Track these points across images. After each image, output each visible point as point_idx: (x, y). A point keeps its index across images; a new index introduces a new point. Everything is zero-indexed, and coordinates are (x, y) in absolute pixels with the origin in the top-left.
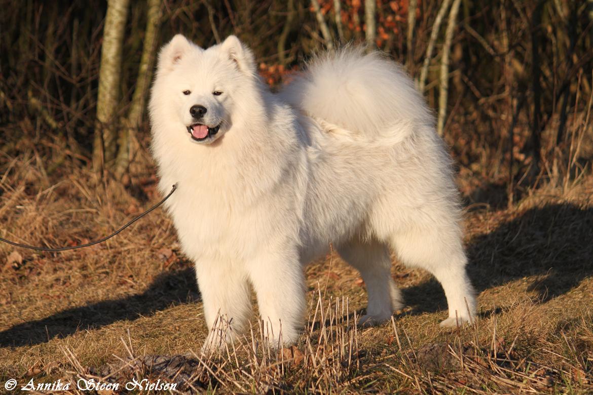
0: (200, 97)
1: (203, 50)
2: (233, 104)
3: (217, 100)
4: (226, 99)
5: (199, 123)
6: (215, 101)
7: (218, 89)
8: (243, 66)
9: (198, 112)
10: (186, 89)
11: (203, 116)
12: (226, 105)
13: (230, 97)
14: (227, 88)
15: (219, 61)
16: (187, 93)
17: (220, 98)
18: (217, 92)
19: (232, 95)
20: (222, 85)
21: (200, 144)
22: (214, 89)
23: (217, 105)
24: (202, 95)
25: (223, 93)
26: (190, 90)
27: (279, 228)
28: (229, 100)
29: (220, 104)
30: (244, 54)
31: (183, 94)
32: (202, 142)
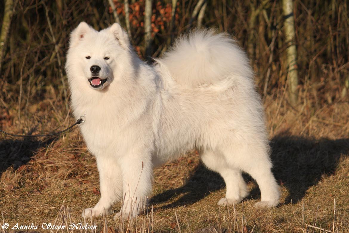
0: (96, 61)
2: (115, 65)
3: (106, 62)
4: (112, 62)
5: (96, 76)
7: (107, 56)
8: (122, 42)
9: (95, 70)
10: (88, 55)
11: (98, 72)
12: (111, 66)
13: (114, 61)
14: (112, 55)
15: (108, 39)
16: (88, 58)
17: (108, 61)
18: (107, 58)
20: (109, 53)
21: (95, 90)
22: (105, 55)
23: (107, 65)
24: (97, 59)
25: (110, 58)
26: (90, 56)
27: (141, 139)
30: (123, 34)
31: (86, 58)
32: (97, 88)
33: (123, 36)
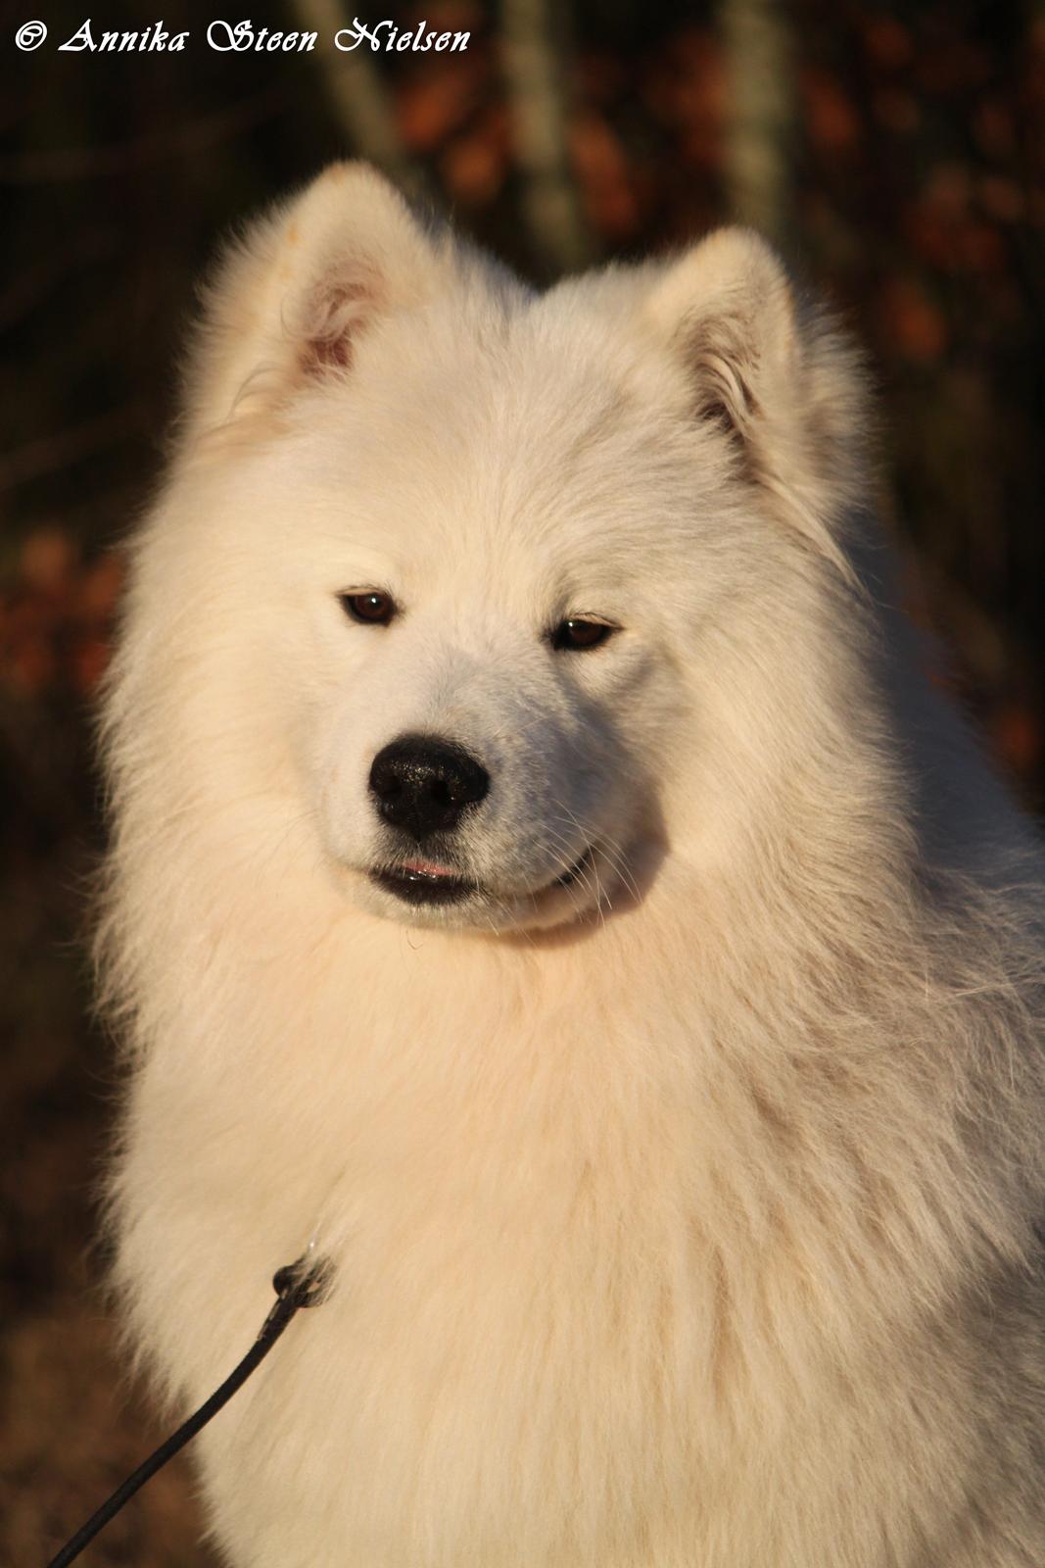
1: (515, 292)
2: (678, 711)
3: (570, 685)
4: (640, 675)
6: (560, 703)
7: (586, 604)
8: (781, 454)
10: (371, 572)
11: (452, 825)
12: (637, 721)
13: (671, 664)
15: (620, 403)
16: (369, 608)
17: (595, 669)
18: (582, 626)
19: (681, 647)
20: (617, 578)
22: (563, 602)
23: (570, 724)
25: (620, 629)
26: (398, 592)
28: (660, 688)
29: (595, 715)
31: (335, 612)
32: (441, 911)
33: (804, 387)
